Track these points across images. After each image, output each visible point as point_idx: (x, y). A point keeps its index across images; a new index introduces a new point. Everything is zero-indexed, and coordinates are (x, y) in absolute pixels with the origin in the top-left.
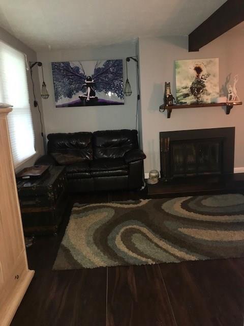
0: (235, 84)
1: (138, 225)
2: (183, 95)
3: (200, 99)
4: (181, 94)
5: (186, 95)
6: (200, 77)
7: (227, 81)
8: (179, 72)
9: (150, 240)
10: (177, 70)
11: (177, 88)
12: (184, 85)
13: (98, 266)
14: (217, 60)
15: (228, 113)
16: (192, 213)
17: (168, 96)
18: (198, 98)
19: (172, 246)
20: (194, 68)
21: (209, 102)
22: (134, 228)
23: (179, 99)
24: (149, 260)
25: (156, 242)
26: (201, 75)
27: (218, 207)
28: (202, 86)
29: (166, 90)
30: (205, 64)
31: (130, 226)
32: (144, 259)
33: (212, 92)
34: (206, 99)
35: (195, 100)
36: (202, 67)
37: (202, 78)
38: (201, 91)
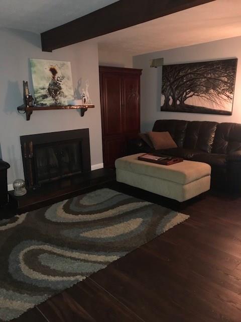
0: (87, 88)
1: (35, 244)
2: (41, 96)
3: (58, 101)
4: (40, 95)
5: (45, 97)
6: (56, 79)
7: (79, 85)
8: (35, 72)
9: (62, 256)
10: (33, 69)
11: (35, 88)
12: (41, 86)
13: (25, 311)
14: (69, 63)
15: (82, 115)
16: (80, 215)
17: (27, 97)
18: (56, 100)
19: (89, 254)
20: (49, 69)
21: (66, 104)
22: (33, 249)
23: (38, 100)
24: (78, 277)
25: (69, 256)
26: (56, 76)
27: (97, 204)
28: (58, 87)
29: (24, 90)
30: (59, 66)
31: (28, 249)
32: (72, 279)
33: (67, 95)
34: (64, 101)
35: (53, 102)
36: (57, 68)
37: (58, 80)
38: (58, 93)
